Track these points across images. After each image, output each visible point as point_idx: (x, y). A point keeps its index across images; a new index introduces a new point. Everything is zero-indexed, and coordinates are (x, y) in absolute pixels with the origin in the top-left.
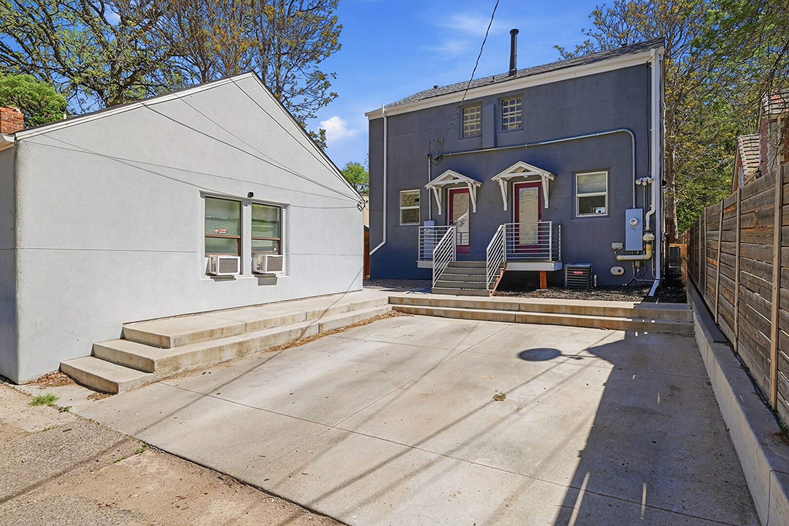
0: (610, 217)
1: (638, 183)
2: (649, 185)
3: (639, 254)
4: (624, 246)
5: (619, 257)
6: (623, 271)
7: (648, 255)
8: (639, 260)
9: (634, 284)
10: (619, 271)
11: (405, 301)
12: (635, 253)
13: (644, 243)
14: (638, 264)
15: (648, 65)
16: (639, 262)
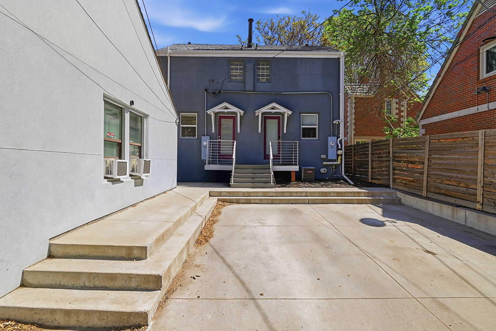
0: (319, 140)
1: (334, 122)
2: (339, 124)
3: (335, 161)
4: (327, 157)
5: (325, 163)
6: (326, 171)
7: (339, 162)
8: (334, 165)
9: (331, 178)
10: (325, 171)
11: (223, 194)
12: (332, 161)
13: (338, 155)
14: (334, 167)
15: (339, 59)
16: (335, 166)
